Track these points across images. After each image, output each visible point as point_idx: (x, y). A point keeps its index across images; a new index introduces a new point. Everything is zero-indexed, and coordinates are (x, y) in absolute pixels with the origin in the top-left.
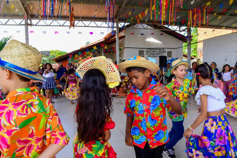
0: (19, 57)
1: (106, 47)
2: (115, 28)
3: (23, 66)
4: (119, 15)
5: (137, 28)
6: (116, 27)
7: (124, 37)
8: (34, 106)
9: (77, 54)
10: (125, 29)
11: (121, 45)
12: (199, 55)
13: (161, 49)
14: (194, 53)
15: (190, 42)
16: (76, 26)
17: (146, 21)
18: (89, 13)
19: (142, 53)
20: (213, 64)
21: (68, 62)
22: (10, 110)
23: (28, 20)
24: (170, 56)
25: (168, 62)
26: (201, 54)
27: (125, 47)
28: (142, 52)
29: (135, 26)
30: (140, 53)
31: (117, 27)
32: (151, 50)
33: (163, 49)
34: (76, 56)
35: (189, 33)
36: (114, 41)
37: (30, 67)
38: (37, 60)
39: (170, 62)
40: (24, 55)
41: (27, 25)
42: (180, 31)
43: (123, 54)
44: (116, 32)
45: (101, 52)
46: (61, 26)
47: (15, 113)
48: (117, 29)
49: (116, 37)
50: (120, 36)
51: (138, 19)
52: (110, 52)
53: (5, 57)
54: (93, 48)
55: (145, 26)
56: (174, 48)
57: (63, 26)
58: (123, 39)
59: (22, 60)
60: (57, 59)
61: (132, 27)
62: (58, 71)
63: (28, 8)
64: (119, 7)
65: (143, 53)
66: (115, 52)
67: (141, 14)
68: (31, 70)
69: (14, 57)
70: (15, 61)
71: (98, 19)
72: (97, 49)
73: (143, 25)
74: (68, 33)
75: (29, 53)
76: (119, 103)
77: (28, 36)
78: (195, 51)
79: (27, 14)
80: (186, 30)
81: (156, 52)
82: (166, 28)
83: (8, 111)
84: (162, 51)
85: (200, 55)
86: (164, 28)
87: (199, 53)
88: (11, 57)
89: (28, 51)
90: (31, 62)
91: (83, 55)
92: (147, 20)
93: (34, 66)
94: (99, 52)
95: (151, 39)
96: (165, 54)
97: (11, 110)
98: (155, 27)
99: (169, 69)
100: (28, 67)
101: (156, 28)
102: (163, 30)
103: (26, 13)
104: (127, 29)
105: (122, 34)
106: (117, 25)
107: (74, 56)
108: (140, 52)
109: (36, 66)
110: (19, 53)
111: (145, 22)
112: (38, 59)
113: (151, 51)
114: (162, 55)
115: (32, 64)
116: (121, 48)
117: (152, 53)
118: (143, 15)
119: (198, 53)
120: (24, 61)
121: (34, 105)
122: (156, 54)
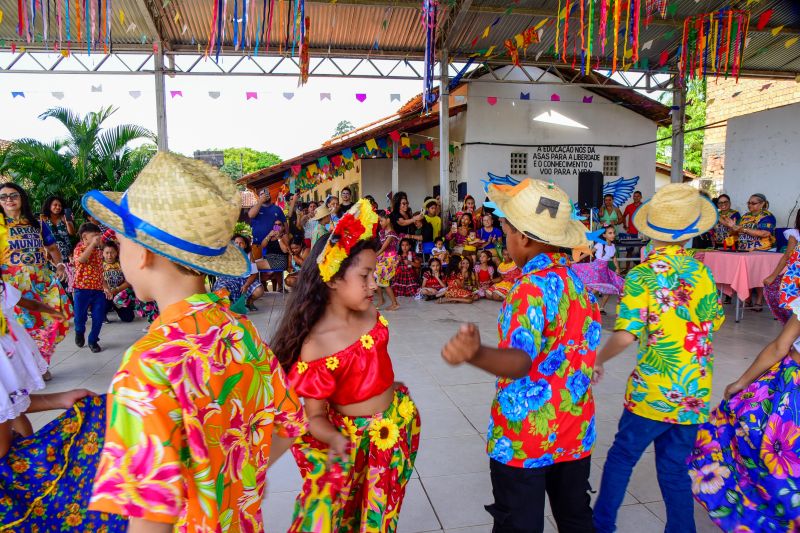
0: (174, 207)
1: (406, 142)
2: (434, 82)
3: (182, 235)
4: (451, 39)
5: (508, 78)
6: (439, 78)
7: (464, 108)
8: (236, 345)
9: (316, 162)
10: (467, 82)
11: (455, 134)
12: (709, 168)
13: (585, 150)
14: (692, 160)
15: (682, 127)
16: (312, 75)
17: (537, 58)
18: (354, 32)
19: (520, 161)
20: (755, 200)
21: (283, 187)
22: (192, 358)
23: (165, 57)
24: (614, 171)
25: (606, 191)
26: (715, 165)
27: (467, 141)
28: (523, 158)
29: (501, 73)
30: (516, 161)
31: (444, 76)
32: (550, 153)
33: (592, 147)
34: (312, 169)
35: (679, 95)
36: (434, 122)
37: (202, 236)
38: (225, 218)
39: (611, 191)
40: (187, 204)
41: (161, 71)
42: (650, 89)
43: (459, 163)
44: (441, 93)
45: (388, 155)
46: (264, 74)
47: (206, 366)
48: (443, 82)
49: (440, 107)
50: (452, 106)
51: (513, 50)
52: (419, 156)
53: (140, 205)
54: (365, 145)
55: (535, 72)
56: (626, 146)
57: (271, 73)
58: (460, 114)
59: (182, 217)
60: (251, 177)
61: (490, 76)
62: (257, 217)
63: (164, 19)
64: (452, 12)
65: (525, 161)
66: (433, 155)
67: (523, 34)
68: (207, 245)
69: (161, 208)
70: (162, 220)
71: (382, 52)
72: (376, 148)
73: (526, 68)
74: (289, 96)
75: (202, 198)
76: (448, 320)
77: (164, 106)
78: (697, 153)
79: (162, 38)
80: (670, 87)
81: (568, 156)
82: (602, 78)
83: (190, 361)
84: (587, 153)
85: (714, 169)
86: (595, 78)
87: (710, 160)
88: (153, 208)
89: (199, 193)
90: (208, 224)
91: (333, 165)
92: (539, 54)
93: (215, 233)
94: (384, 156)
95: (550, 114)
96: (598, 166)
97: (195, 356)
98: (568, 75)
99: (607, 213)
100: (198, 237)
101: (569, 81)
102: (595, 86)
103: (157, 35)
104: (476, 84)
105: (458, 98)
106: (444, 69)
107: (304, 170)
108: (514, 158)
109: (219, 234)
110: (174, 197)
111: (533, 59)
112: (225, 214)
113: (552, 155)
114: (588, 168)
115: (209, 230)
116: (456, 144)
117: (553, 160)
118: (528, 39)
119: (706, 162)
120: (189, 220)
121: (236, 341)
122: (567, 163)
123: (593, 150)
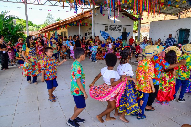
5: (107, 10)
15: (140, 23)
27: (95, 23)
31: (94, 9)
32: (113, 26)
33: (121, 25)
35: (140, 16)
41: (26, 3)
46: (52, 5)
49: (93, 16)
65: (107, 28)
81: (116, 27)
114: (120, 30)
122: (116, 29)
123: (121, 26)
